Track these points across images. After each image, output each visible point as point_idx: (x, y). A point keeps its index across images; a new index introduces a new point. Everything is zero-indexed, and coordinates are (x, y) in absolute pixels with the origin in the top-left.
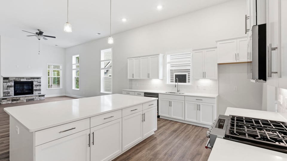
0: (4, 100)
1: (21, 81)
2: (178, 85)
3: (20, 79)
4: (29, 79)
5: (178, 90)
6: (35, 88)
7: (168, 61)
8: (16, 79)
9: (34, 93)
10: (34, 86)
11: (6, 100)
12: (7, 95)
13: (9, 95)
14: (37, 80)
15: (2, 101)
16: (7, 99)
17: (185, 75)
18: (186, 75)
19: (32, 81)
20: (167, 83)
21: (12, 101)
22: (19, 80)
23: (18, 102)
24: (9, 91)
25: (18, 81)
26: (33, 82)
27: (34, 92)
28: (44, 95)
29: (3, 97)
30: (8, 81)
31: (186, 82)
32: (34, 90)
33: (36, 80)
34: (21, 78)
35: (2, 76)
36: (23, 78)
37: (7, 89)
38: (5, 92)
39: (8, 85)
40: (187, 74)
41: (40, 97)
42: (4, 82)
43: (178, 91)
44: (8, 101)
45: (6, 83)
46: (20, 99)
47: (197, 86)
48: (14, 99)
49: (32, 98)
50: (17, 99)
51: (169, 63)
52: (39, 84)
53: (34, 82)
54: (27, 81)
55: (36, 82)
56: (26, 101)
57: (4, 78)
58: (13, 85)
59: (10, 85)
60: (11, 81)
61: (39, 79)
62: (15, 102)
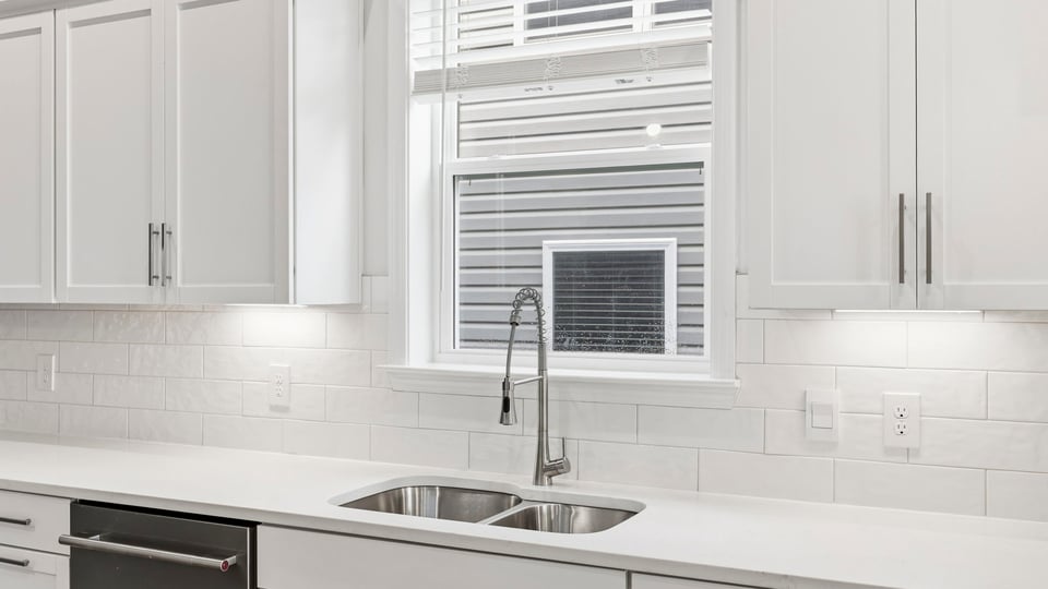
2: (541, 384)
5: (554, 453)
7: (415, 67)
17: (650, 264)
18: (656, 258)
20: (417, 357)
31: (657, 345)
40: (668, 244)
43: (547, 469)
47: (803, 409)
51: (431, 83)
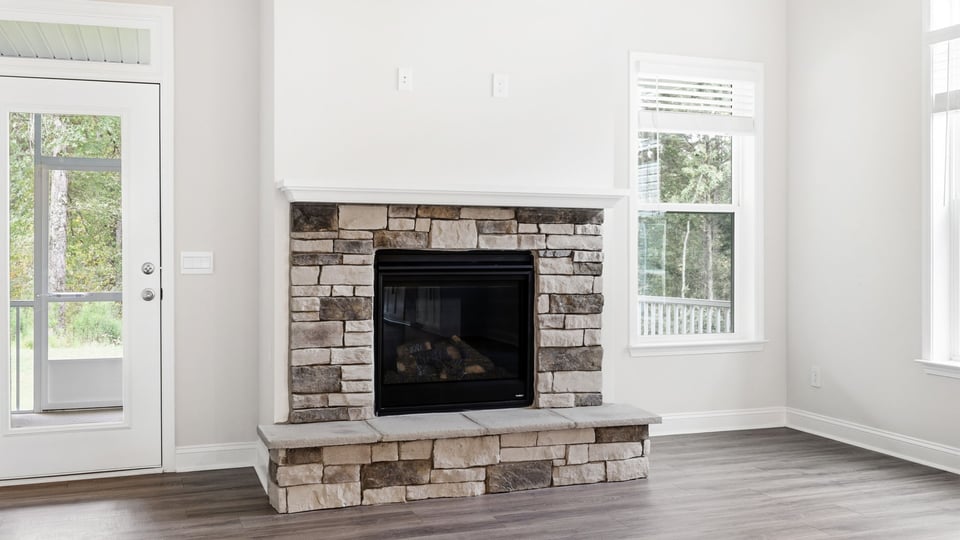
0: (299, 471)
1: (437, 244)
3: (423, 225)
4: (501, 228)
6: (547, 336)
8: (395, 225)
9: (540, 388)
10: (542, 304)
11: (317, 470)
12: (316, 400)
13: (335, 399)
14: (568, 242)
15: (283, 472)
16: (326, 457)
19: (524, 247)
21: (366, 485)
22: (417, 235)
23: (415, 492)
24: (338, 356)
25: (411, 244)
26: (527, 258)
27: (545, 380)
28: (644, 428)
29: (291, 421)
30: (328, 246)
32: (542, 362)
33: (560, 236)
34: (433, 212)
35: (282, 192)
36: (454, 212)
37: (320, 338)
38: (301, 370)
39: (325, 292)
41: (607, 449)
42: (296, 258)
44: (332, 480)
45: (314, 271)
46: (431, 460)
48: (380, 456)
49: (536, 455)
50: (410, 464)
52: (584, 283)
53: (543, 266)
54: (484, 245)
55: (564, 265)
56: (479, 489)
57: (297, 207)
58: (370, 292)
59: (347, 292)
60: (354, 245)
61: (590, 228)
62: (386, 495)
